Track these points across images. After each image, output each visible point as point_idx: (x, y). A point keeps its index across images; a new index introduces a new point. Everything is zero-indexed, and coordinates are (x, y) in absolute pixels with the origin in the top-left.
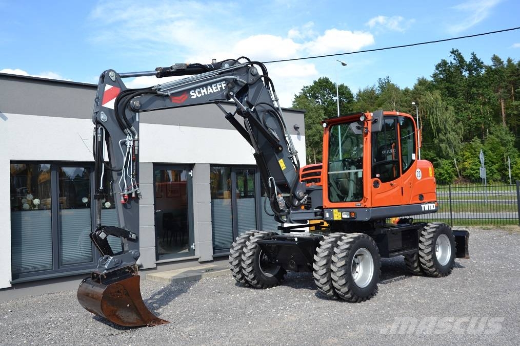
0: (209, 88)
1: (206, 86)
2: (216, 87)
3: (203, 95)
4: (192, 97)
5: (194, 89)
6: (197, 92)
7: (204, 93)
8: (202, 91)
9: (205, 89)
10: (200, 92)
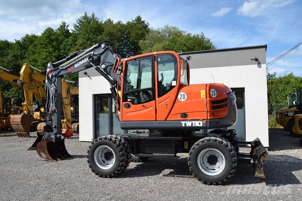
0: (83, 61)
1: (81, 60)
2: (86, 60)
3: (80, 64)
4: (76, 67)
5: (76, 63)
6: (77, 64)
7: (81, 64)
8: (80, 63)
9: (81, 62)
10: (78, 64)
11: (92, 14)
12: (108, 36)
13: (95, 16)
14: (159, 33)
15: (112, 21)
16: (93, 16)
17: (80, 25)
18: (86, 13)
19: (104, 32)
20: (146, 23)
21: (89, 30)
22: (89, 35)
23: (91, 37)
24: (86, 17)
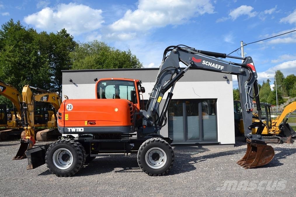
11: (18, 21)
12: (38, 45)
13: (21, 24)
14: (89, 46)
15: (34, 30)
16: (19, 23)
17: (5, 31)
18: (12, 19)
19: (34, 40)
20: (70, 36)
21: (17, 37)
22: (18, 42)
23: (19, 43)
24: (11, 24)
